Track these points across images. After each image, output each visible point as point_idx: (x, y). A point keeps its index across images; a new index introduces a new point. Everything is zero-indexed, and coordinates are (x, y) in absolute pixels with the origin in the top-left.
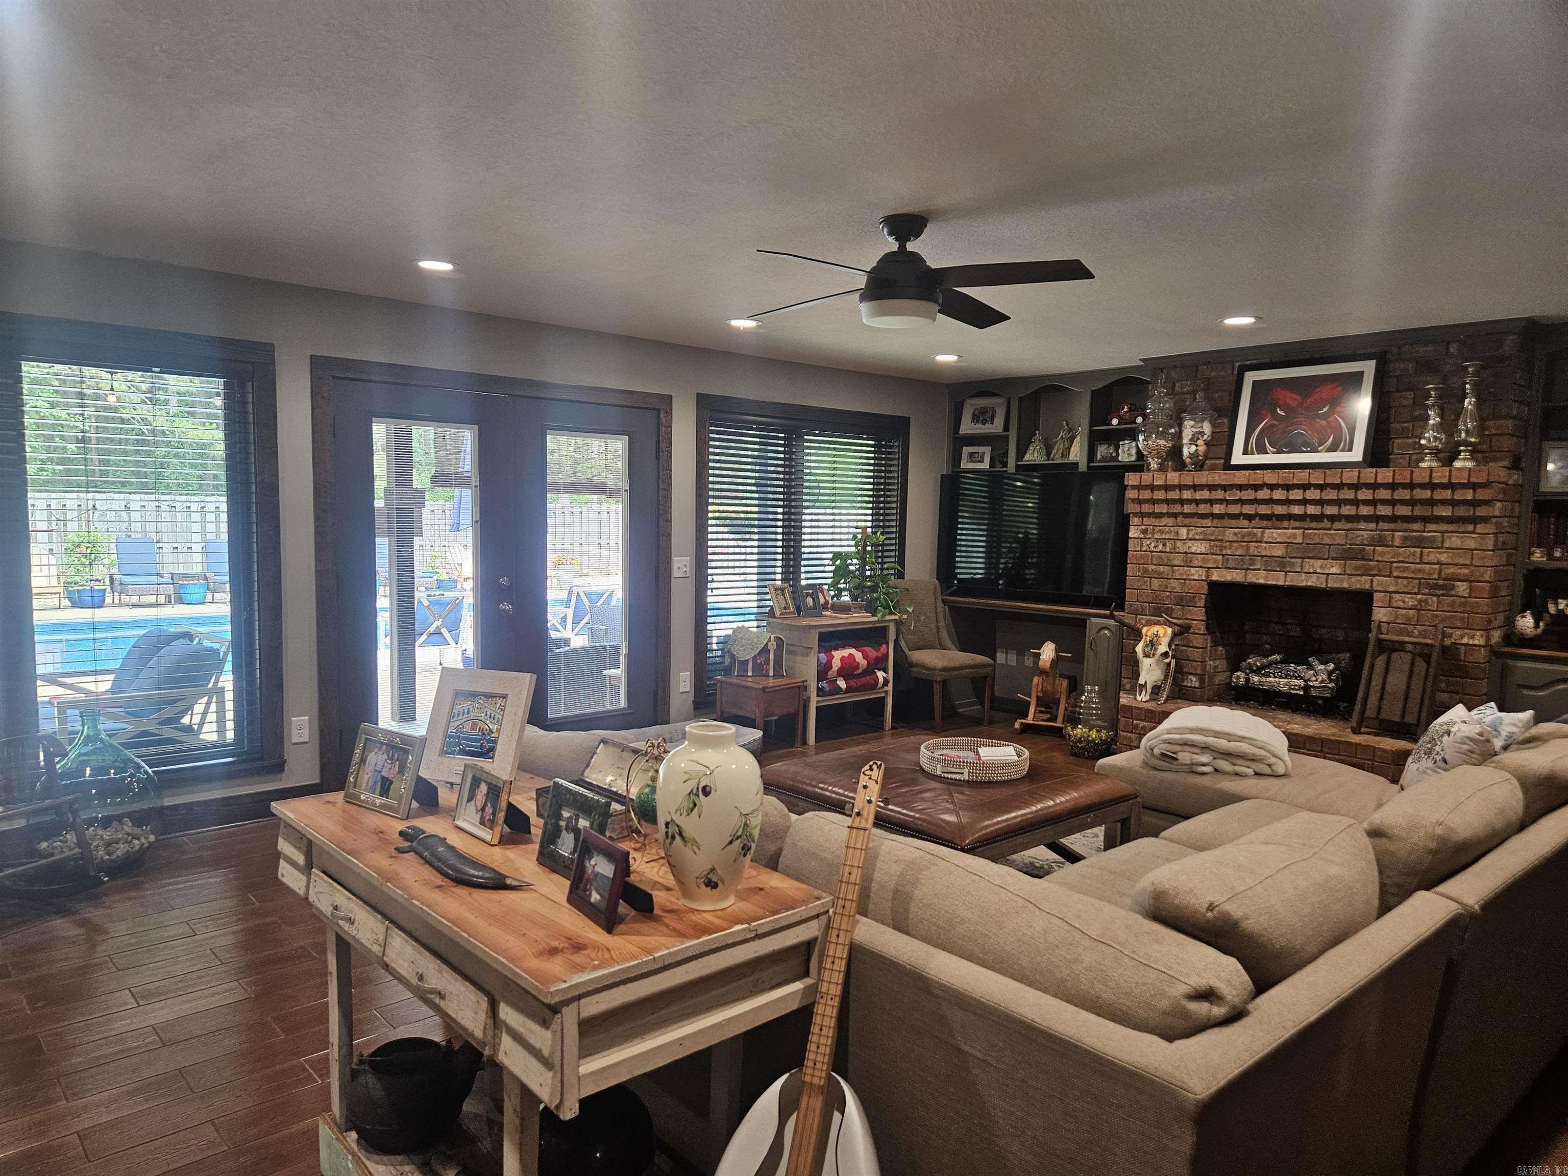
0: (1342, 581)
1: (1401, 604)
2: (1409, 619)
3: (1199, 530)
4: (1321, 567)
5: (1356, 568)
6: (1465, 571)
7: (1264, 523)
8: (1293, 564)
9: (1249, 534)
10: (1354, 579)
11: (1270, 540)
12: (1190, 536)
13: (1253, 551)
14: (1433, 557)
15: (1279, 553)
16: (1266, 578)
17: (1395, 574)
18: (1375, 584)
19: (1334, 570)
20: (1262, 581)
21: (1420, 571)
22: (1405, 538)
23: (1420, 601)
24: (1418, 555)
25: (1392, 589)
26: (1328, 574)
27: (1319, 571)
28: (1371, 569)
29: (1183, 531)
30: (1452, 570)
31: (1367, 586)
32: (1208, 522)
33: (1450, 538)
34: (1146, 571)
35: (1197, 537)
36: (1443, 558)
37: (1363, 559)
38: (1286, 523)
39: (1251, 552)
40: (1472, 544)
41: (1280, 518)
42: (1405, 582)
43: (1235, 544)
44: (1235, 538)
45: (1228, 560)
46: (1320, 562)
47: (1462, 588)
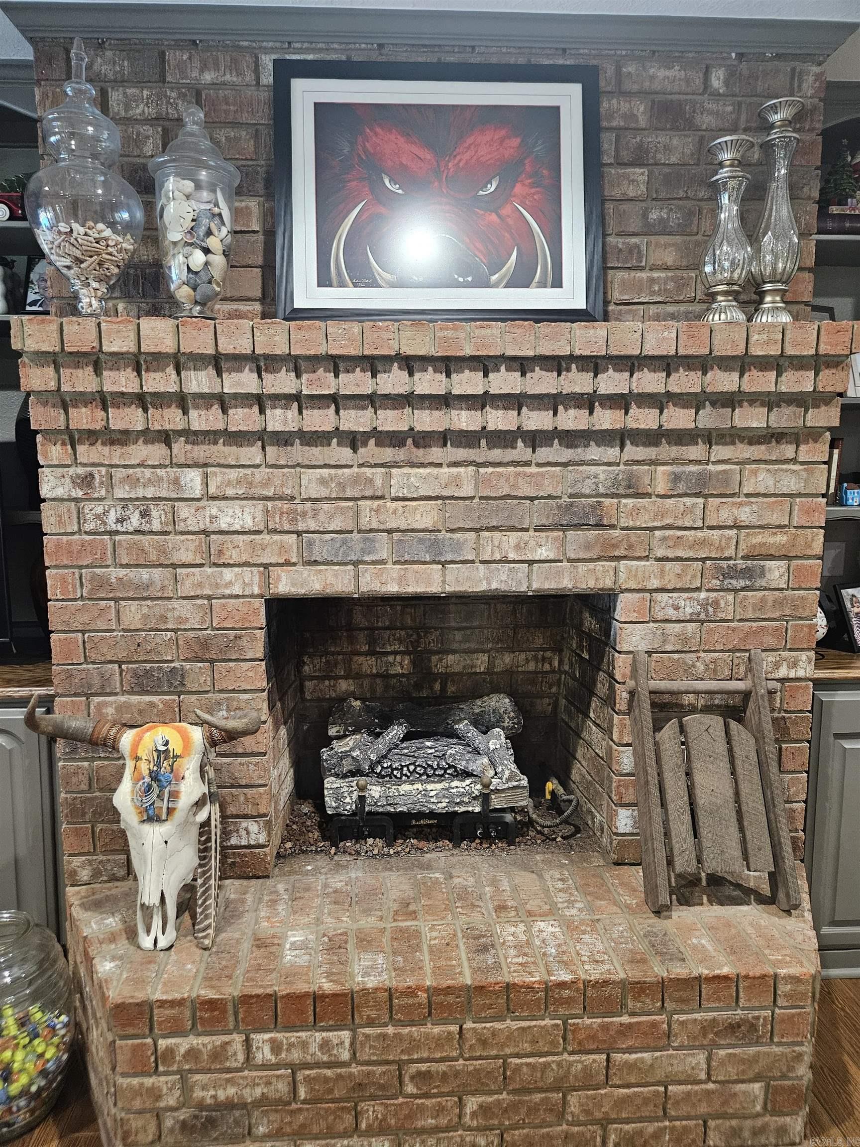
0: (559, 574)
1: (671, 613)
2: (686, 640)
3: (233, 474)
4: (517, 547)
5: (588, 546)
6: (781, 538)
7: (388, 454)
8: (458, 546)
9: (356, 480)
10: (582, 568)
11: (405, 493)
12: (212, 490)
13: (368, 519)
14: (725, 516)
15: (426, 522)
16: (401, 579)
17: (660, 553)
18: (622, 576)
19: (543, 553)
20: (393, 588)
21: (703, 542)
22: (676, 478)
23: (704, 605)
24: (699, 511)
25: (655, 583)
26: (531, 563)
27: (512, 556)
28: (615, 546)
29: (192, 479)
30: (759, 538)
31: (608, 583)
32: (252, 453)
33: (755, 473)
34: (102, 583)
35: (230, 492)
36: (745, 515)
37: (599, 526)
38: (436, 453)
39: (364, 523)
40: (790, 484)
41: (423, 439)
42: (677, 567)
43: (326, 506)
44: (324, 493)
45: (311, 544)
46: (514, 537)
47: (776, 571)
